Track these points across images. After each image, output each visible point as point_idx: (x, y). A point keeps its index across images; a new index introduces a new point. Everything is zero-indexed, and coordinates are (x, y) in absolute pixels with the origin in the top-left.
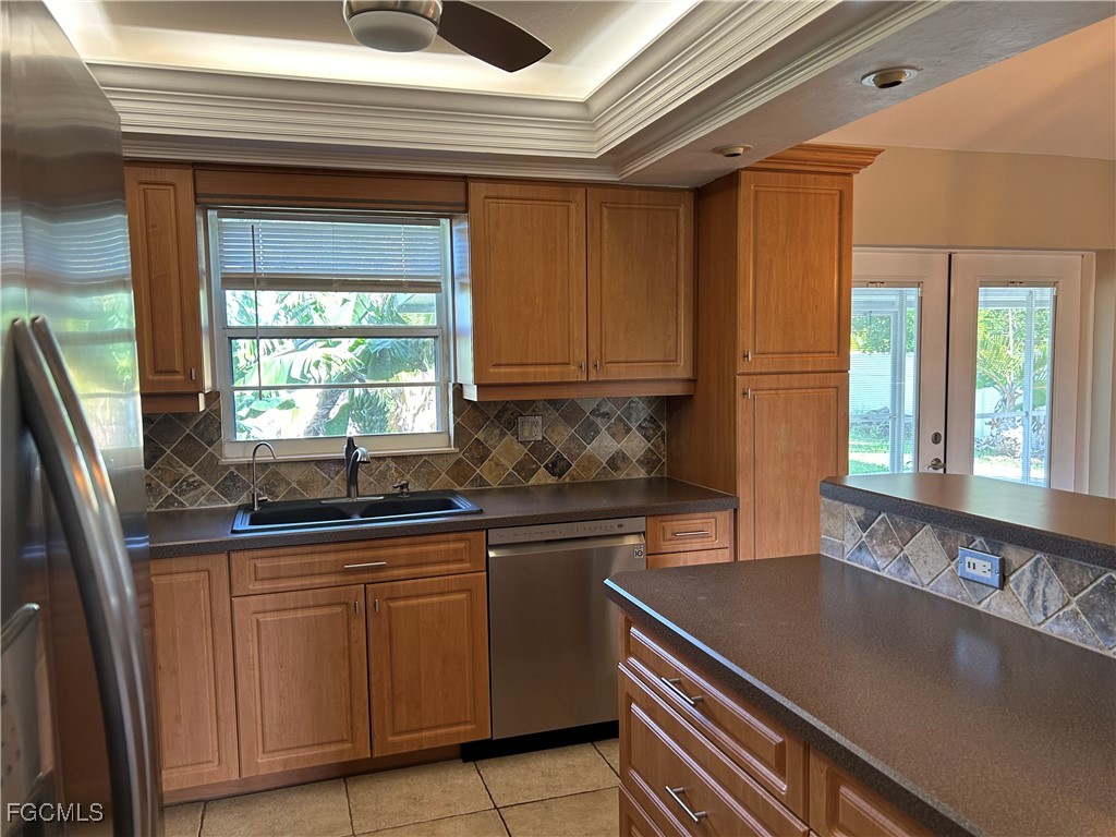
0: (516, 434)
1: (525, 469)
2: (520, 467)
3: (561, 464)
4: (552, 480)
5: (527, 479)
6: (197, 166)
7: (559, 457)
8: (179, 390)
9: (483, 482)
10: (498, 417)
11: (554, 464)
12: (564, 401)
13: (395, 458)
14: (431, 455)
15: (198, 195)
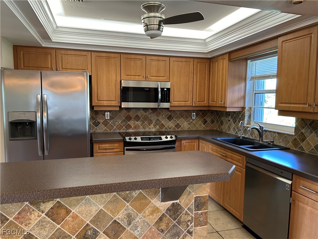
2: (317, 147)
8: (223, 106)
9: (303, 149)
10: (310, 125)
14: (287, 134)
15: (230, 60)
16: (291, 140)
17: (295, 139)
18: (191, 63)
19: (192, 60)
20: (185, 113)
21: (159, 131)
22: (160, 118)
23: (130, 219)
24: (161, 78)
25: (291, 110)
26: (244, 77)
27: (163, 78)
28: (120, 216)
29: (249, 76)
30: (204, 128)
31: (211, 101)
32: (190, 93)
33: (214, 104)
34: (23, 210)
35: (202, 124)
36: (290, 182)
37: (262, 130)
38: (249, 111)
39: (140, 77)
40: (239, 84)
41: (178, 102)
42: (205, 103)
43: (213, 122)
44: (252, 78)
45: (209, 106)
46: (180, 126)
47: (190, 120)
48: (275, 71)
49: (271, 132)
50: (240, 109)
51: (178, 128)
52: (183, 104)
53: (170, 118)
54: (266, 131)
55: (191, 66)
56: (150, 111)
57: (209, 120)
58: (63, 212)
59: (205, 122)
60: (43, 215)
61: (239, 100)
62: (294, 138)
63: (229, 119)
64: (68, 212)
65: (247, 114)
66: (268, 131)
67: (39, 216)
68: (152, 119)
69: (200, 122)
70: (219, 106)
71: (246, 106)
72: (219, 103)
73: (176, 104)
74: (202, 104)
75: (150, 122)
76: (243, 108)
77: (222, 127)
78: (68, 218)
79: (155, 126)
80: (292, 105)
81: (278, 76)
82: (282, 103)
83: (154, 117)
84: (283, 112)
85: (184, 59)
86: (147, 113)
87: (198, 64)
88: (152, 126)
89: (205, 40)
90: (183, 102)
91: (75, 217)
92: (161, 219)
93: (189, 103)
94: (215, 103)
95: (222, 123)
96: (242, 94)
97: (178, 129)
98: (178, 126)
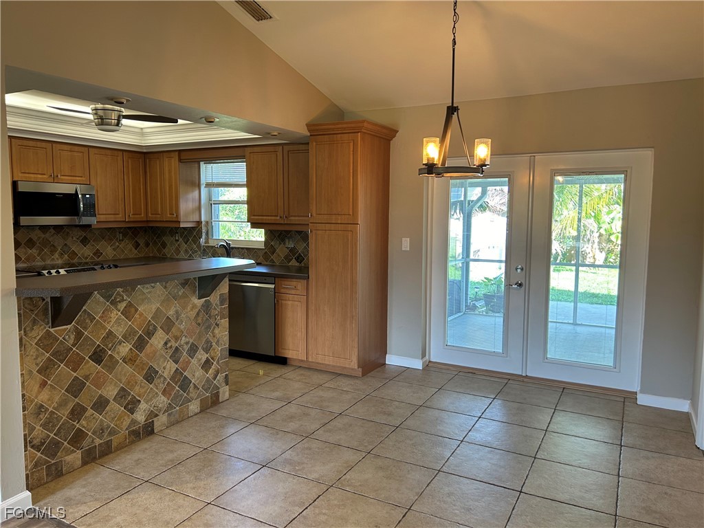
0: (284, 244)
1: (288, 258)
2: (286, 257)
3: (301, 258)
4: (297, 264)
5: (289, 262)
6: (180, 151)
7: (300, 255)
8: (174, 220)
9: (274, 262)
10: (279, 236)
11: (298, 257)
12: (302, 232)
13: (247, 249)
14: (257, 249)
15: (180, 160)
16: (261, 254)
17: (266, 253)
18: (120, 158)
19: (121, 153)
20: (109, 233)
21: (69, 264)
22: (69, 242)
23: (177, 314)
24: (77, 178)
25: (264, 222)
26: (197, 182)
27: (80, 178)
28: (171, 312)
29: (203, 181)
30: (136, 254)
31: (152, 214)
32: (120, 202)
33: (158, 218)
34: (106, 310)
35: (134, 249)
36: (273, 286)
37: (229, 247)
38: (206, 226)
39: (45, 176)
40: (193, 191)
41: (104, 216)
42: (142, 217)
43: (147, 245)
44: (208, 185)
45: (147, 221)
46: (102, 253)
47: (115, 243)
48: (244, 180)
49: (238, 248)
50: (194, 223)
51: (99, 256)
52: (111, 218)
53: (84, 241)
54: (233, 248)
55: (120, 162)
56: (52, 231)
57: (142, 242)
58: (133, 310)
59: (137, 246)
60: (119, 313)
61: (193, 211)
62: (264, 252)
63: (177, 238)
64: (137, 310)
65: (204, 230)
66: (235, 248)
67: (117, 315)
68: (55, 245)
69: (130, 246)
70: (166, 221)
71: (203, 219)
72: (168, 217)
73: (102, 218)
74: (138, 218)
75: (53, 250)
76: (199, 223)
77: (166, 251)
78: (137, 316)
79: (61, 255)
80: (265, 218)
81: (249, 185)
82: (254, 216)
83: (58, 241)
84: (255, 225)
85: (109, 152)
86: (47, 235)
87: (130, 161)
88: (56, 255)
89: (142, 129)
90: (112, 216)
91: (141, 315)
92: (198, 314)
93: (120, 217)
94: (158, 216)
95: (164, 245)
96: (197, 204)
97: (98, 258)
98: (98, 253)
